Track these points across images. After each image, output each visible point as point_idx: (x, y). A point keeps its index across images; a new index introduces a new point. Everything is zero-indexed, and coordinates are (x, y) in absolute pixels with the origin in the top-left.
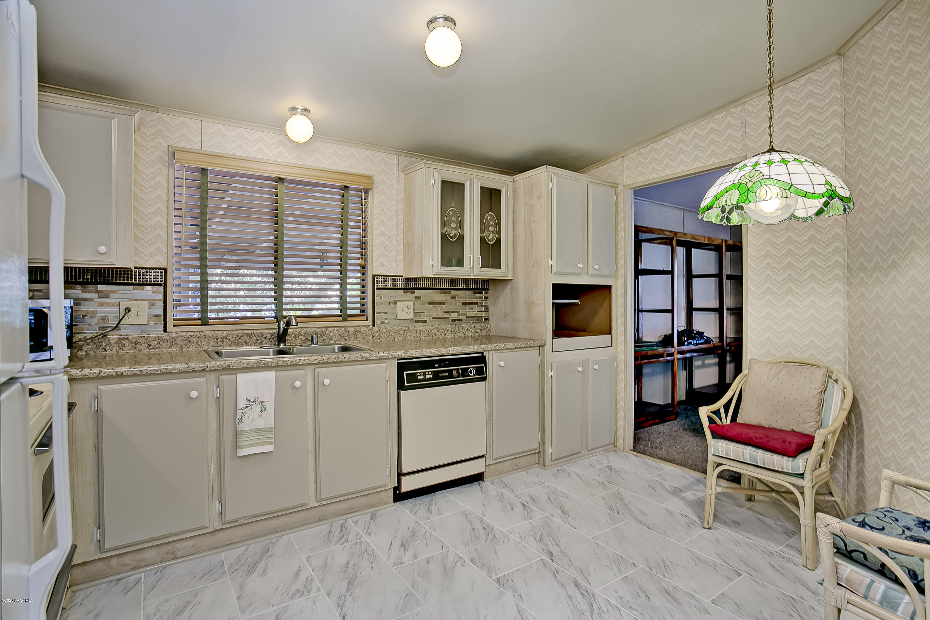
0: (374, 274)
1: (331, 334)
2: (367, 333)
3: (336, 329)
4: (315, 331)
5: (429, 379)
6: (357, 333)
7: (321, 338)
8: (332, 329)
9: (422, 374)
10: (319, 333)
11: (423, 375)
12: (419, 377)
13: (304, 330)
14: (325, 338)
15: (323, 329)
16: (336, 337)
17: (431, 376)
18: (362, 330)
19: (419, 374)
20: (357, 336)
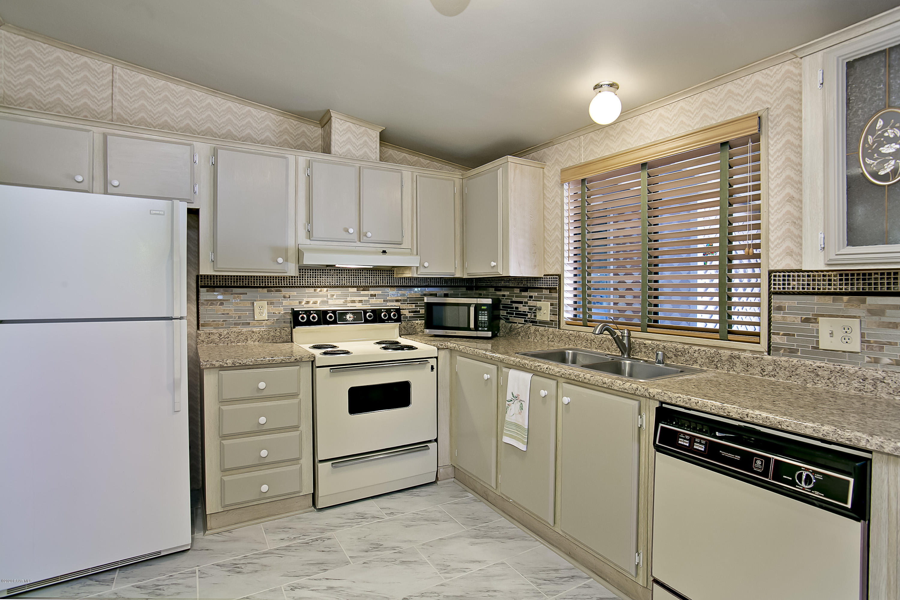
0: (772, 268)
1: (696, 355)
2: (752, 363)
3: (703, 348)
4: (675, 347)
5: (697, 452)
6: (734, 361)
7: (683, 358)
8: (697, 348)
9: (687, 437)
10: (680, 351)
11: (689, 440)
12: (681, 442)
13: (663, 344)
14: (688, 359)
15: (686, 347)
16: (703, 360)
17: (702, 448)
18: (742, 357)
19: (682, 436)
20: (734, 365)
